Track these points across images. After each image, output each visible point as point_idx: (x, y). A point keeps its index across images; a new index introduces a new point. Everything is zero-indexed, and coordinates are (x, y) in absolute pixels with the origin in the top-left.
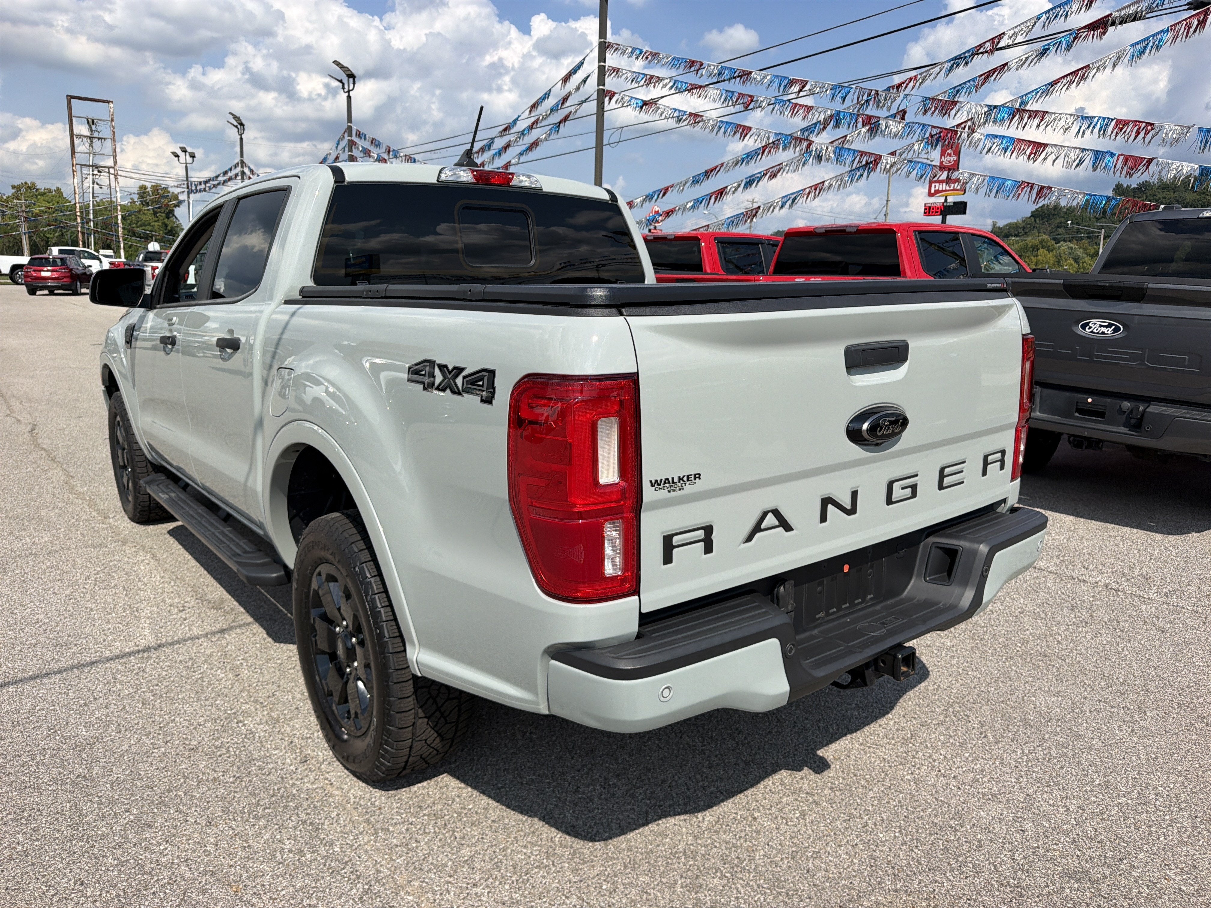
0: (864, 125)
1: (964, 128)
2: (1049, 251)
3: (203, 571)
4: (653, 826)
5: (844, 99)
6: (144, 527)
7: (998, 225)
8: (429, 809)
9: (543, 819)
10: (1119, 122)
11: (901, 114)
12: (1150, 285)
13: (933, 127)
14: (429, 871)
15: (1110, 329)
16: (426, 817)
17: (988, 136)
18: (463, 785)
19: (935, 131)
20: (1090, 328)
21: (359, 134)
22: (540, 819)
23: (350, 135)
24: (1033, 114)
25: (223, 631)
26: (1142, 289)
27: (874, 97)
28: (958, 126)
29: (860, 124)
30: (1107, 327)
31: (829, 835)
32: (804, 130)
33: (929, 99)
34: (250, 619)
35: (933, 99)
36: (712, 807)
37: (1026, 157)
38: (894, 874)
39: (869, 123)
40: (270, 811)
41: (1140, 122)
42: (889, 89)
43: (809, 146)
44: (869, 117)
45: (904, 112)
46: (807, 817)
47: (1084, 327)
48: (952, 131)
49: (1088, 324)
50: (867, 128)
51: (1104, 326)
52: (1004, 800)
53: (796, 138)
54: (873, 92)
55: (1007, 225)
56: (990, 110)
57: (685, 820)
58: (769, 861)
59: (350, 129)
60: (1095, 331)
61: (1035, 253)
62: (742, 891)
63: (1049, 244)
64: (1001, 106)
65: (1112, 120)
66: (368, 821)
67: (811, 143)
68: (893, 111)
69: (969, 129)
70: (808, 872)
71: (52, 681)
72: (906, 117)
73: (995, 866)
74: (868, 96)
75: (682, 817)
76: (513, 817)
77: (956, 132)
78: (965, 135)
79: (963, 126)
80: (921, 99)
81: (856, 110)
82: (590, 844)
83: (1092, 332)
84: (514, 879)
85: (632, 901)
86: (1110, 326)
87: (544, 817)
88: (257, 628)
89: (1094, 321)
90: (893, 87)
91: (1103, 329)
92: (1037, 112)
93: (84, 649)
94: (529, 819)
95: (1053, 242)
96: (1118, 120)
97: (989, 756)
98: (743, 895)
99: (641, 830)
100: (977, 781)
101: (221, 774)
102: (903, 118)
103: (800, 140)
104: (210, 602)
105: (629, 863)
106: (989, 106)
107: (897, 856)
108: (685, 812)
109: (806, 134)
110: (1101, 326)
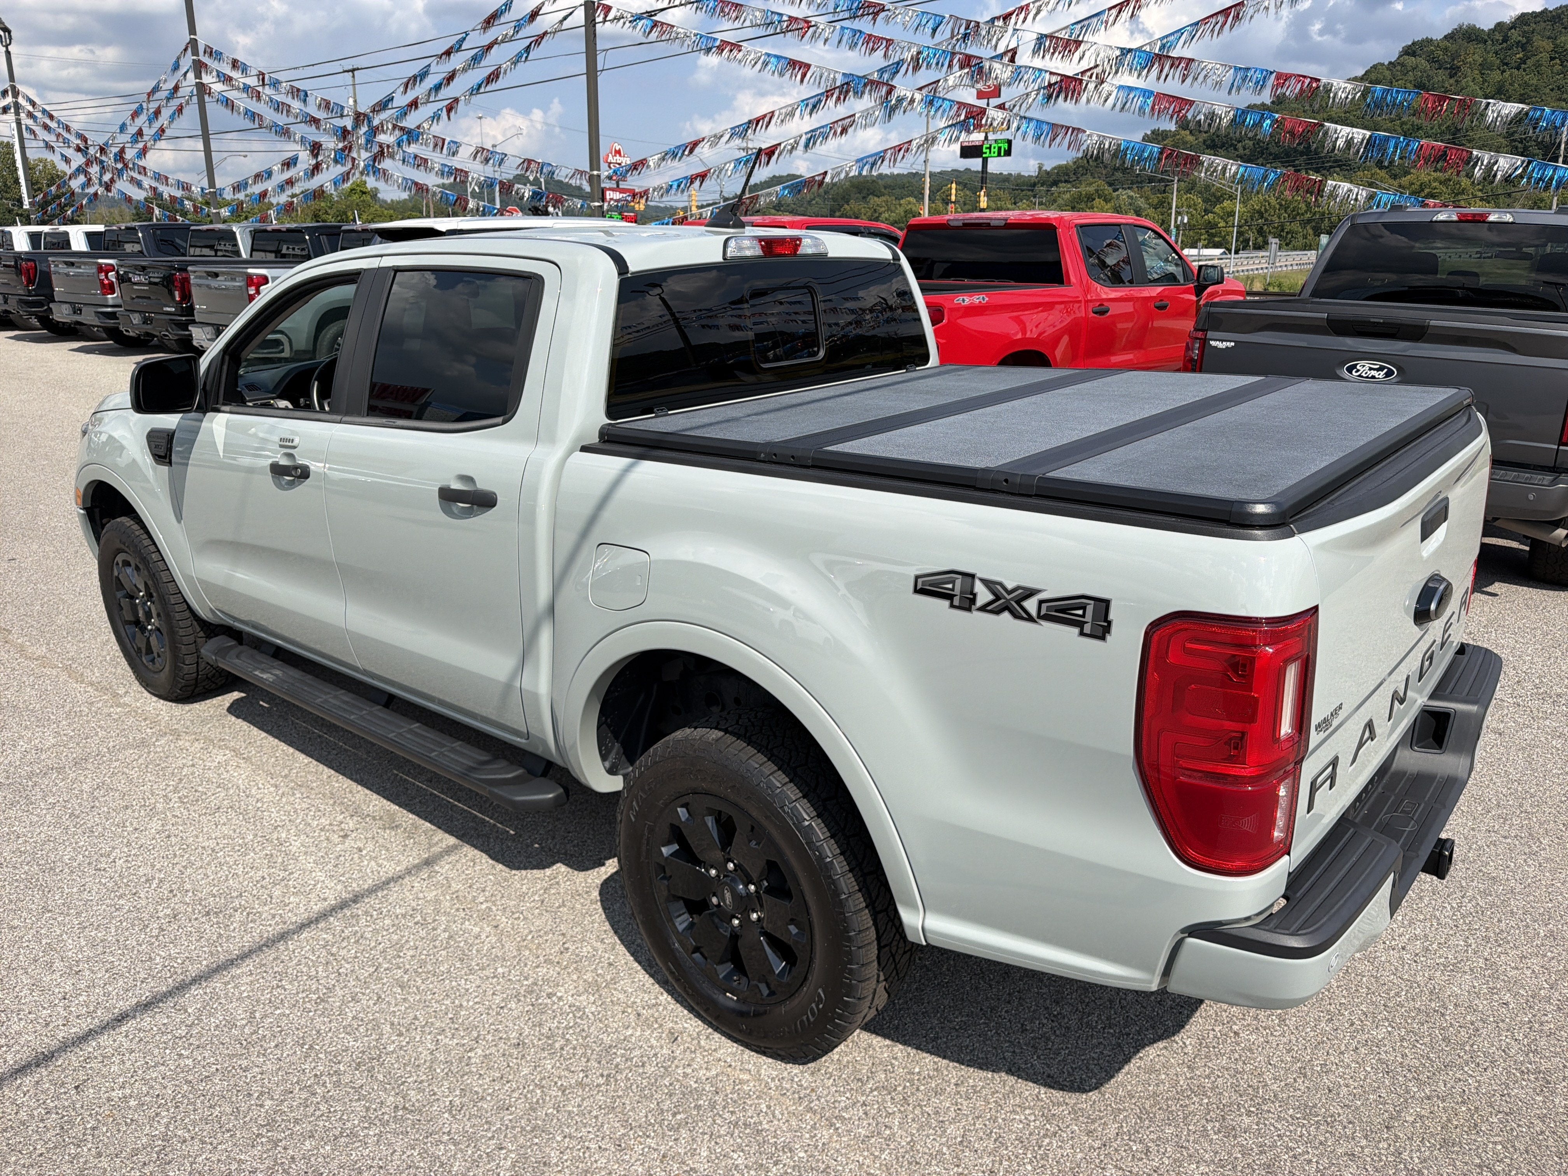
0: (962, 68)
1: (1091, 77)
2: (1107, 201)
3: (327, 771)
4: (1135, 1063)
5: (934, 31)
6: (187, 707)
7: (1044, 168)
8: (872, 1082)
9: (1010, 1072)
10: (1279, 76)
11: (1010, 54)
12: (1433, 323)
13: (1051, 73)
14: (929, 1164)
15: (1382, 373)
16: (875, 1093)
17: (1121, 88)
18: (888, 1042)
19: (1054, 79)
20: (1358, 371)
21: (210, 52)
22: (1007, 1073)
23: (195, 52)
24: (1175, 62)
25: (428, 863)
26: (1424, 327)
27: (971, 31)
28: (1083, 73)
29: (956, 68)
30: (1378, 370)
31: (1323, 1042)
32: (882, 71)
33: (1046, 36)
34: (452, 840)
35: (1051, 37)
36: (1183, 1027)
37: (1168, 117)
38: (1414, 1078)
39: (969, 66)
40: (682, 1116)
41: (1305, 77)
42: (993, 20)
43: (889, 92)
44: (969, 57)
45: (1014, 52)
46: (1287, 1022)
47: (1350, 370)
48: (1076, 80)
49: (1355, 366)
50: (966, 70)
51: (1374, 369)
52: (1467, 968)
53: (872, 82)
54: (972, 24)
55: (1055, 168)
56: (1123, 54)
57: (1165, 1048)
58: (1283, 1084)
59: (193, 43)
60: (1363, 374)
61: (1089, 204)
62: (1279, 1127)
63: (1106, 192)
64: (1136, 50)
65: (1271, 73)
66: (810, 1110)
67: (891, 89)
68: (1001, 49)
69: (1097, 78)
70: (1330, 1091)
71: (245, 969)
72: (1016, 60)
73: (1504, 1051)
74: (967, 28)
75: (1161, 1044)
76: (976, 1077)
77: (1081, 81)
78: (1091, 86)
79: (1089, 74)
80: (1035, 36)
81: (950, 47)
82: (1084, 1096)
83: (1360, 376)
84: (1029, 1156)
85: (1175, 1161)
86: (1381, 369)
87: (1010, 1070)
88: (470, 852)
89: (1362, 363)
90: (998, 18)
91: (1373, 373)
92: (1180, 59)
93: (251, 916)
94: (996, 1076)
95: (1110, 189)
96: (1278, 73)
97: (1422, 917)
98: (1283, 1131)
99: (1126, 1068)
100: (1427, 949)
101: (581, 1075)
102: (1012, 60)
103: (874, 84)
104: (374, 818)
105: (1141, 1112)
106: (1122, 49)
107: (1404, 1056)
108: (1160, 1038)
109: (886, 76)
110: (1371, 369)
